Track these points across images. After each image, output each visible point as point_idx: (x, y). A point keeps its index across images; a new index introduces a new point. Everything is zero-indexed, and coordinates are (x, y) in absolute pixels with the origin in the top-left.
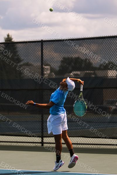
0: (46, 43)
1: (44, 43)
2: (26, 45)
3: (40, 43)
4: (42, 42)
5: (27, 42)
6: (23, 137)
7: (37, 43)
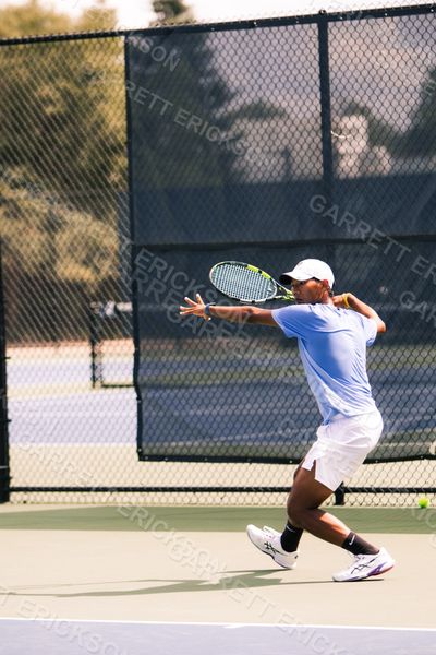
0: (339, 23)
1: (330, 24)
2: (246, 39)
3: (315, 26)
4: (323, 20)
5: (251, 22)
6: (251, 462)
7: (298, 27)
